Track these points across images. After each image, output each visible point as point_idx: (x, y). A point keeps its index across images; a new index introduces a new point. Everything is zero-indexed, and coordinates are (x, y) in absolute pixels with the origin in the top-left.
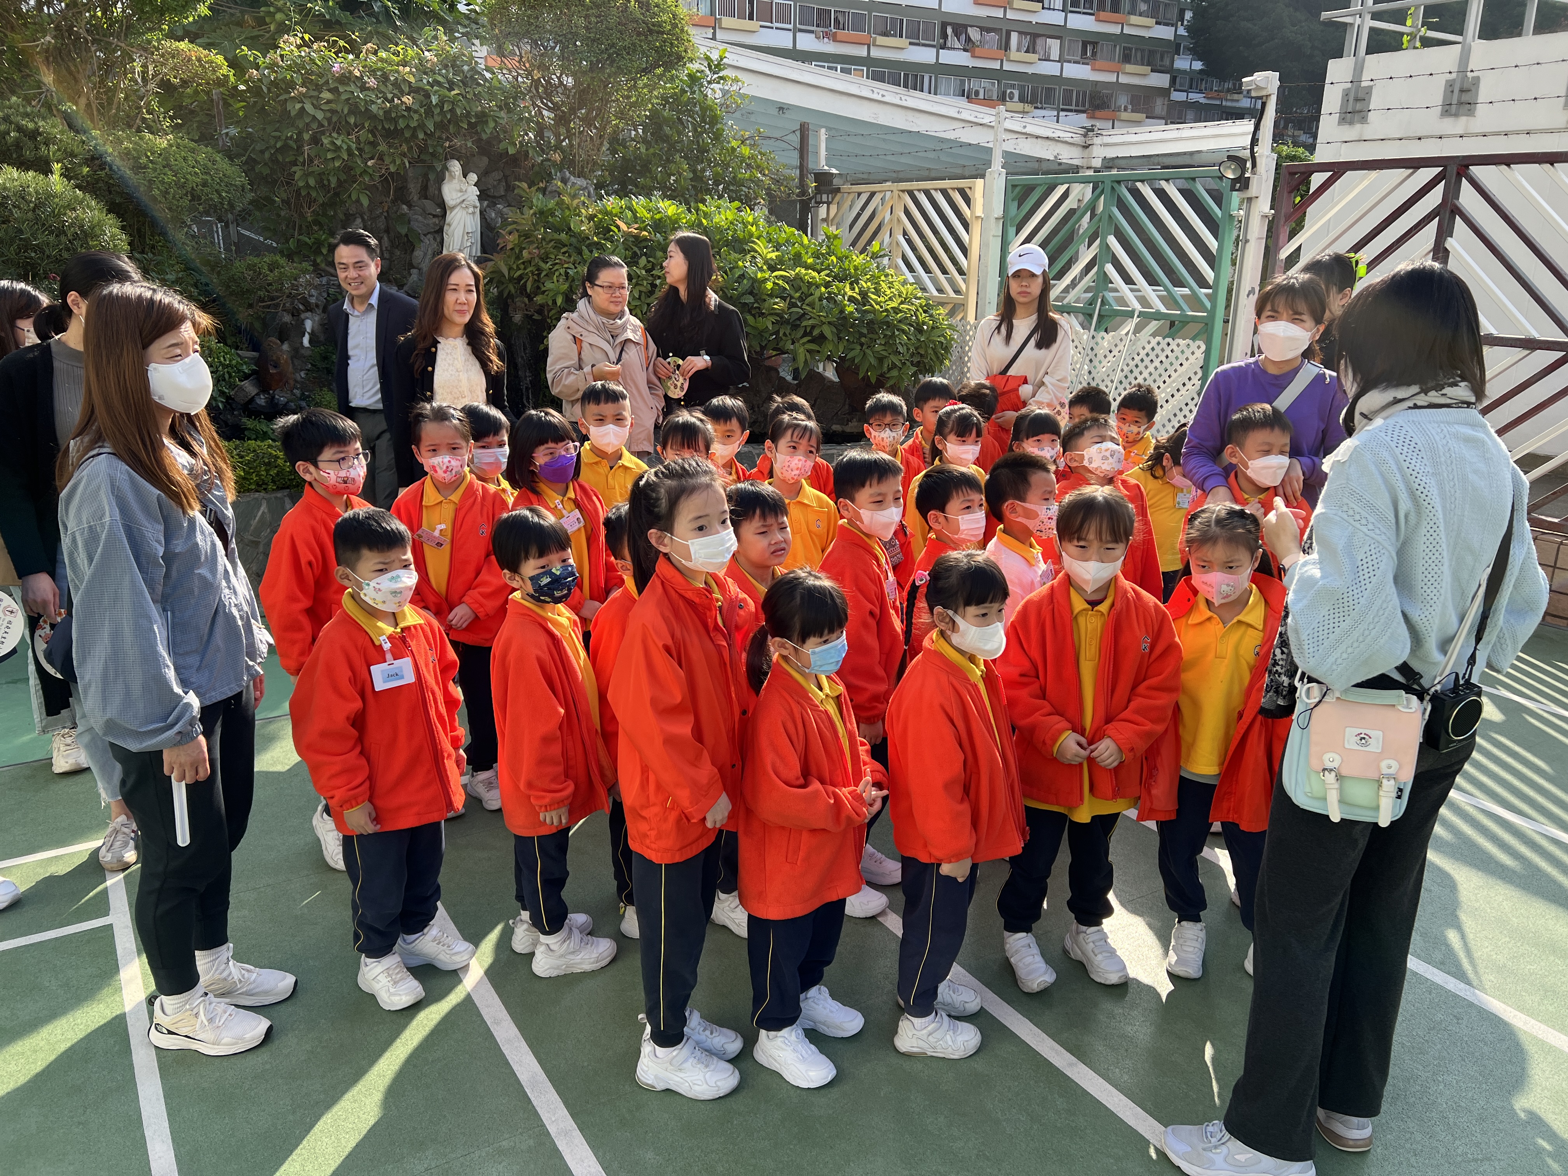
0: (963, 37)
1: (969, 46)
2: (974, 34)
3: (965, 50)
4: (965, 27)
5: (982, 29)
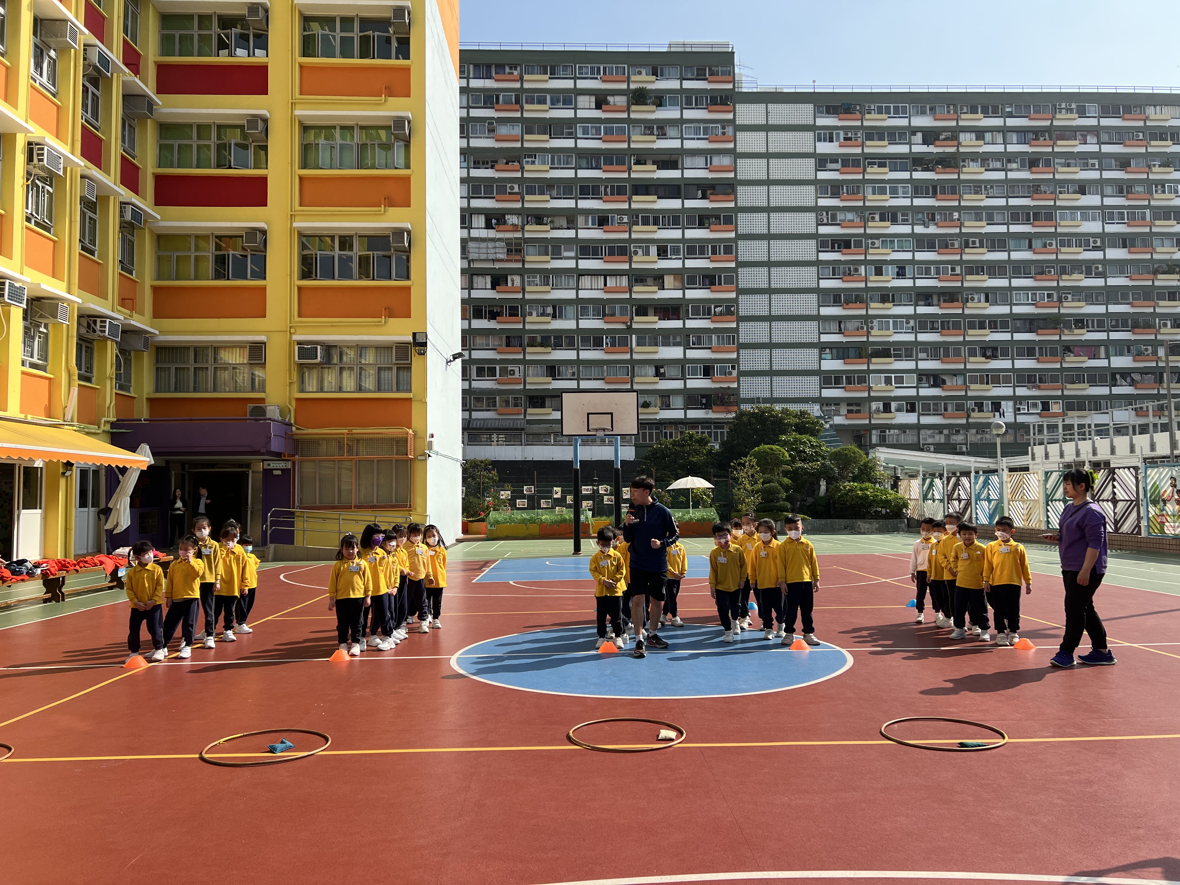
0: (1129, 379)
1: (1133, 383)
2: (1136, 377)
3: (1130, 386)
4: (1130, 374)
5: (1141, 373)
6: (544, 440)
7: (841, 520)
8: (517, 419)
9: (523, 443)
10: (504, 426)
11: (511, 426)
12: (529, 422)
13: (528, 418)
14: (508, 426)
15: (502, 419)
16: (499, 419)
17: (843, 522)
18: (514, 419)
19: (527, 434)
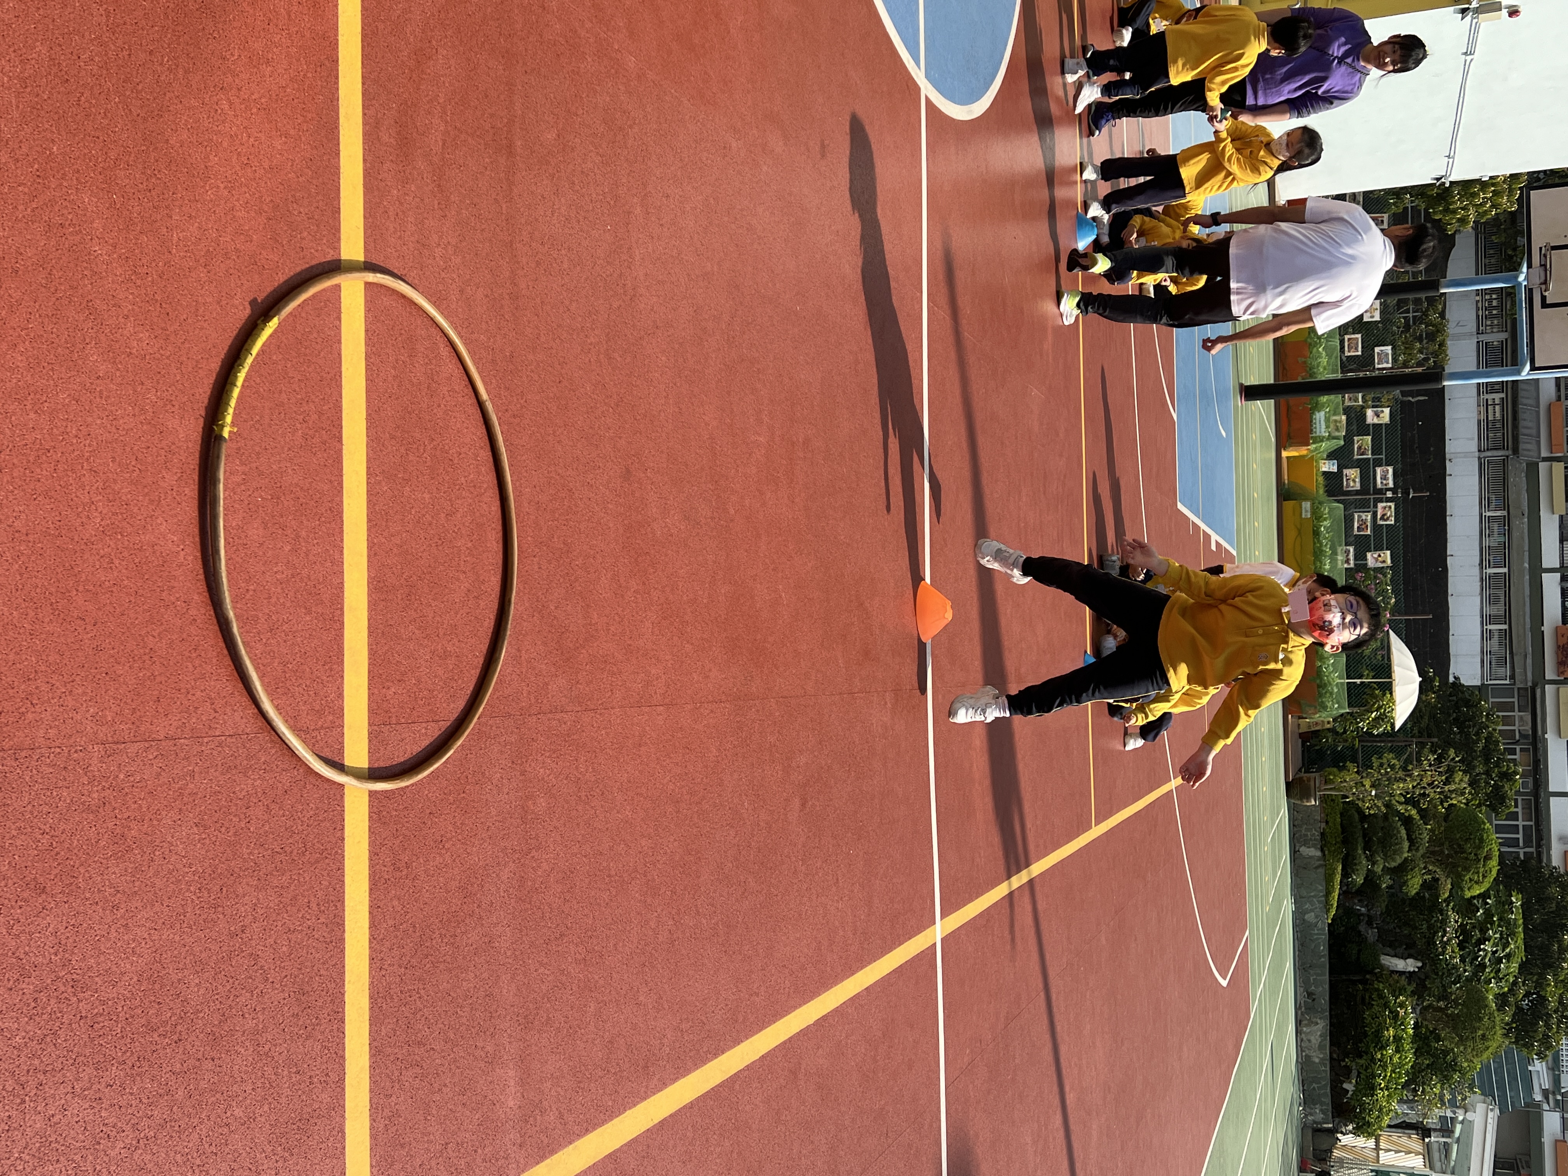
6: (1493, 497)
7: (1327, 986)
8: (1539, 443)
9: (1483, 455)
10: (1521, 416)
11: (1522, 430)
12: (1532, 470)
13: (1543, 466)
14: (1522, 423)
15: (1538, 413)
16: (1538, 406)
17: (1323, 990)
18: (1539, 436)
19: (1504, 462)
